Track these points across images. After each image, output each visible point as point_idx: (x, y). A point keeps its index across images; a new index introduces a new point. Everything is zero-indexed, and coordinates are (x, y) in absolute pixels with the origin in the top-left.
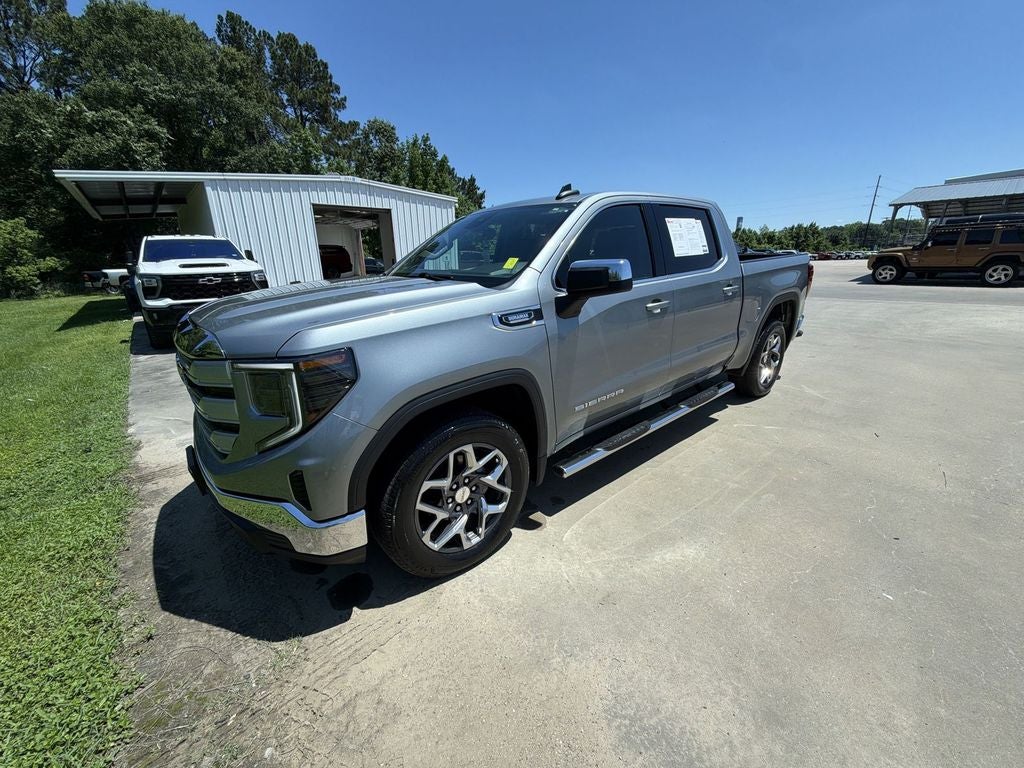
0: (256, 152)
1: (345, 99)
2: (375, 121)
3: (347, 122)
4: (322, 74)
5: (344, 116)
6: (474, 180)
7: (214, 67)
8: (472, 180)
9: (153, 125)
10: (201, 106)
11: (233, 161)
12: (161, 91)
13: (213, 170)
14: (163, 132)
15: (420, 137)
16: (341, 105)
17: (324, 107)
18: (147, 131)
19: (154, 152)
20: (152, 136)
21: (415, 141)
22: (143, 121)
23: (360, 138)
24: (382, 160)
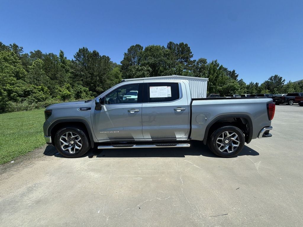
0: (168, 71)
1: (193, 55)
2: (201, 59)
3: (193, 60)
4: (188, 50)
5: (192, 59)
6: (235, 71)
7: (163, 54)
8: (234, 71)
9: (150, 68)
10: (159, 63)
11: (163, 74)
12: (152, 61)
13: (158, 76)
14: (151, 69)
15: (214, 61)
16: (192, 56)
17: (187, 58)
18: (148, 70)
19: (148, 73)
20: (149, 70)
21: (212, 62)
22: (148, 68)
23: (196, 64)
24: (200, 69)
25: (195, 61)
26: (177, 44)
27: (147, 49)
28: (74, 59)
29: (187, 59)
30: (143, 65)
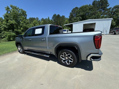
1: (109, 5)
2: (116, 6)
3: (109, 8)
4: (106, 2)
10: (86, 14)
12: (82, 14)
14: (81, 18)
23: (111, 10)
24: (114, 12)
25: (111, 8)
26: (99, 1)
27: (80, 8)
28: (52, 19)
29: (104, 8)
30: (78, 17)
